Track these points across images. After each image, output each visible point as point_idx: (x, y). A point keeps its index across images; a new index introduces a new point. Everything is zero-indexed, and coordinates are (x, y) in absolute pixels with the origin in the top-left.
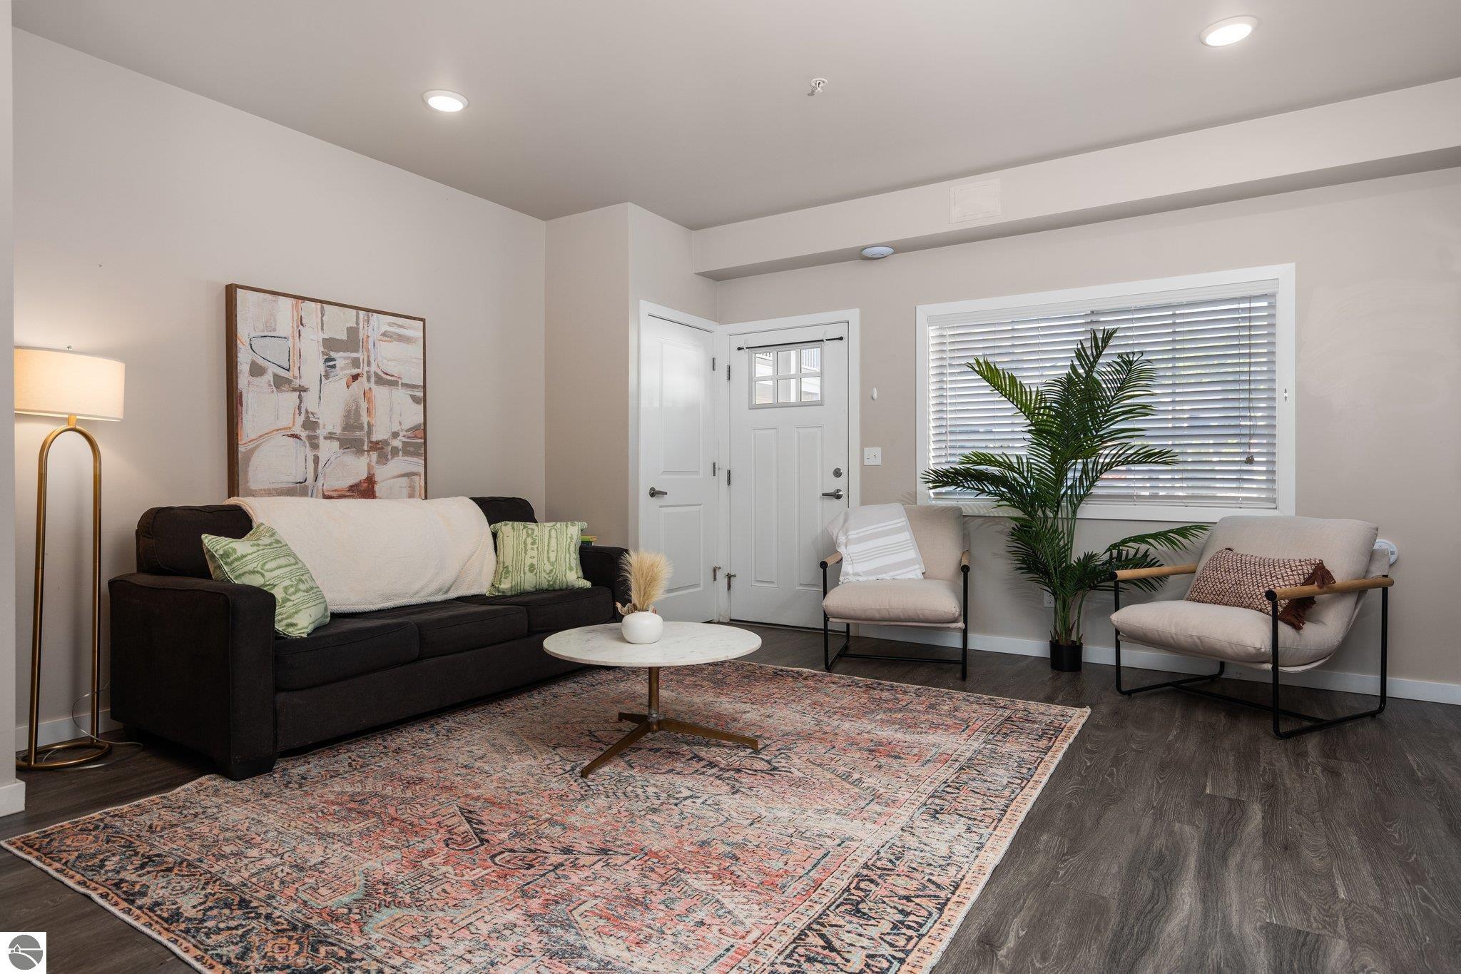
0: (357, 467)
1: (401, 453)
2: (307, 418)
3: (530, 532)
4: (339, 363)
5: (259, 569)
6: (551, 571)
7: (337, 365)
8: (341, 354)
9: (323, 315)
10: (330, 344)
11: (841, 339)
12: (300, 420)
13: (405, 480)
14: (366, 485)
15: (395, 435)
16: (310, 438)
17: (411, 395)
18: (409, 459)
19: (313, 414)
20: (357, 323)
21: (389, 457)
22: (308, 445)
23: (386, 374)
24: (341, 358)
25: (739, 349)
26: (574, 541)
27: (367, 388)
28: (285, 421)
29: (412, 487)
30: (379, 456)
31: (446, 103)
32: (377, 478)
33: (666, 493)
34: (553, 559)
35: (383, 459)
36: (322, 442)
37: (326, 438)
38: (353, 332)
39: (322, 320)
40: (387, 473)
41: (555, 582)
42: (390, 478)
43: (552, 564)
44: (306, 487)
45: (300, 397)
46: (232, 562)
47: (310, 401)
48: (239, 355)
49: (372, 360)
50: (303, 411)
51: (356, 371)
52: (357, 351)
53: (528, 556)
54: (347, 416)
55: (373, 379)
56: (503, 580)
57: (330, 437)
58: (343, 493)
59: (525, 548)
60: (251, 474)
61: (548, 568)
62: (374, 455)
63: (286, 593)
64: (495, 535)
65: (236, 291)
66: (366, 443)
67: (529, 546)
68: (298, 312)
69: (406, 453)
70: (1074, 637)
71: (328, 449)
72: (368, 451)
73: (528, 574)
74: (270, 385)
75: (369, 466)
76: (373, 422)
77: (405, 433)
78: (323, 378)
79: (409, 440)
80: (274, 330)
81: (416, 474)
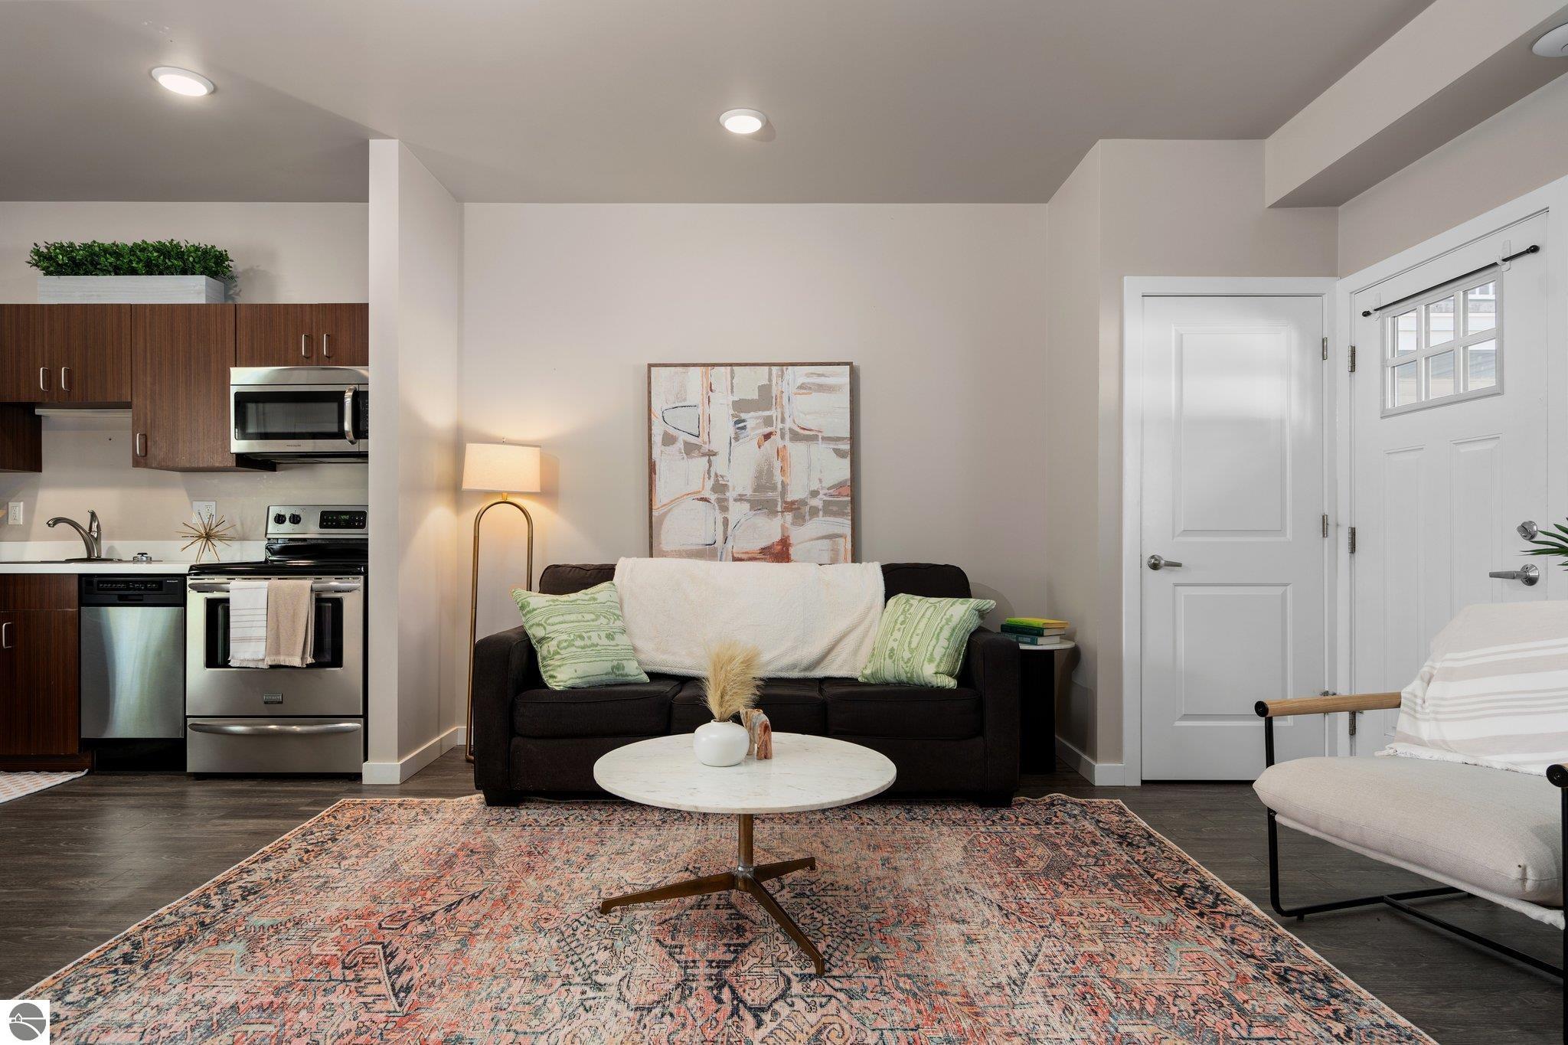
0: (770, 530)
1: (821, 513)
2: (717, 481)
4: (750, 424)
6: (909, 659)
7: (748, 426)
8: (752, 414)
9: (732, 378)
10: (740, 406)
12: (710, 483)
13: (826, 542)
14: (779, 547)
15: (814, 494)
16: (719, 501)
17: (834, 449)
18: (832, 519)
19: (722, 477)
20: (770, 380)
21: (807, 517)
22: (717, 508)
23: (804, 429)
24: (752, 419)
25: (1365, 314)
27: (781, 446)
28: (695, 486)
29: (836, 551)
30: (795, 517)
31: (742, 125)
32: (792, 541)
35: (800, 519)
36: (731, 504)
37: (735, 500)
38: (765, 390)
39: (732, 383)
40: (803, 536)
42: (808, 541)
43: (911, 651)
44: (716, 549)
45: (709, 461)
47: (720, 465)
48: (652, 428)
49: (786, 416)
50: (713, 475)
51: (768, 430)
52: (769, 408)
54: (758, 477)
55: (787, 437)
57: (740, 499)
58: (754, 555)
60: (663, 537)
61: (907, 655)
62: (789, 516)
63: (558, 647)
65: (650, 370)
66: (780, 504)
67: (898, 626)
68: (707, 379)
69: (828, 513)
71: (738, 511)
72: (782, 512)
73: (888, 661)
74: (681, 453)
75: (783, 527)
76: (787, 481)
77: (827, 491)
78: (733, 441)
79: (831, 499)
80: (685, 400)
81: (840, 536)
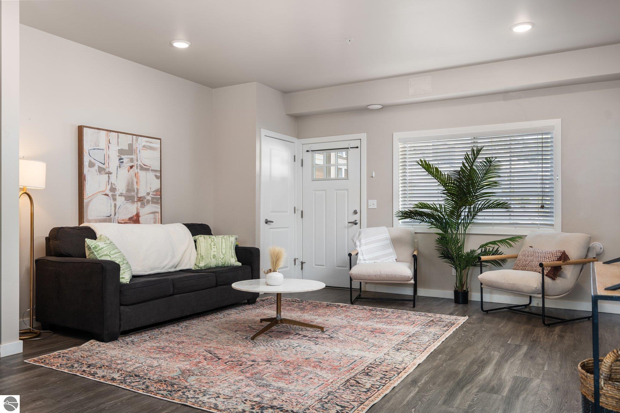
0: (132, 209)
1: (150, 202)
2: (112, 186)
3: (213, 240)
4: (125, 160)
5: (108, 254)
6: (223, 258)
7: (124, 162)
8: (126, 156)
9: (118, 138)
10: (121, 152)
11: (357, 147)
12: (109, 187)
13: (152, 215)
14: (136, 217)
15: (148, 194)
16: (113, 195)
17: (155, 175)
18: (154, 205)
19: (114, 184)
20: (133, 142)
21: (146, 204)
22: (112, 199)
23: (144, 165)
24: (126, 158)
25: (307, 151)
26: (233, 244)
27: (136, 172)
28: (103, 188)
29: (155, 219)
30: (141, 204)
31: (181, 45)
32: (140, 214)
33: (273, 222)
34: (224, 252)
35: (143, 205)
36: (118, 198)
37: (119, 196)
38: (131, 146)
39: (118, 141)
40: (146, 211)
41: (225, 263)
42: (146, 214)
43: (224, 255)
44: (111, 218)
45: (109, 177)
46: (98, 251)
48: (84, 158)
49: (138, 158)
50: (110, 183)
51: (132, 164)
52: (132, 155)
53: (212, 251)
54: (128, 186)
55: (139, 168)
56: (201, 262)
57: (121, 195)
58: (126, 221)
59: (211, 247)
60: (89, 212)
61: (222, 256)
62: (139, 203)
64: (195, 241)
65: (83, 129)
66: (136, 198)
67: (213, 247)
68: (108, 137)
69: (153, 202)
70: (465, 289)
71: (120, 200)
72: (137, 202)
73: (213, 259)
74: (97, 172)
75: (137, 208)
76: (139, 188)
77: (152, 193)
78: (118, 168)
79: (154, 196)
80: (98, 146)
81: (157, 212)
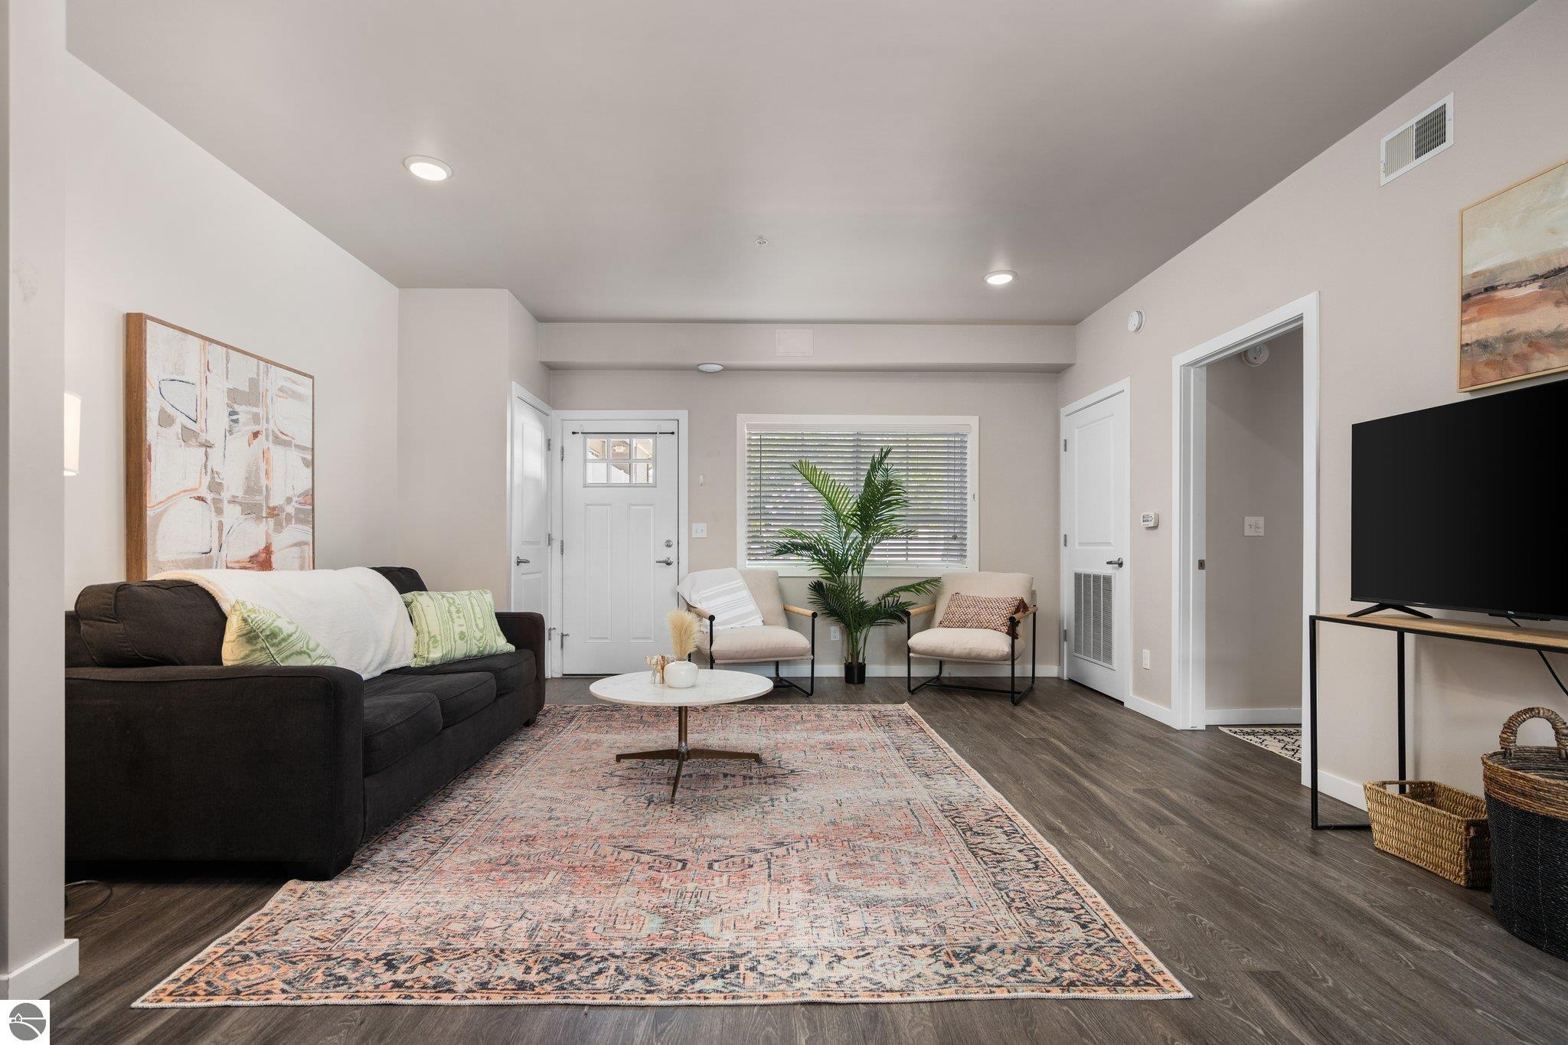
0: (256, 536)
1: (293, 520)
2: (213, 478)
3: (451, 601)
4: (242, 417)
6: (481, 637)
7: (241, 420)
8: (243, 407)
9: (227, 361)
11: (673, 433)
12: (207, 480)
13: (296, 549)
14: (264, 555)
15: (289, 500)
16: (215, 501)
17: (302, 458)
18: (300, 526)
19: (217, 473)
20: (258, 375)
21: (284, 524)
22: (213, 509)
23: (281, 432)
24: (244, 412)
25: (574, 433)
26: (491, 609)
27: (266, 449)
28: (191, 483)
29: (302, 558)
30: (275, 524)
31: (429, 172)
32: (274, 548)
33: (528, 562)
34: (481, 626)
35: (279, 527)
36: (226, 507)
37: (229, 502)
38: (254, 383)
39: (227, 368)
40: (282, 542)
41: (485, 648)
42: (285, 548)
43: (481, 631)
44: (210, 558)
45: (206, 454)
46: (280, 643)
47: (215, 462)
48: (148, 399)
49: (270, 417)
50: (209, 471)
51: (256, 428)
52: (257, 405)
53: (456, 625)
54: (248, 478)
55: (271, 438)
56: (431, 649)
58: (244, 564)
59: (452, 617)
60: (157, 543)
61: (478, 634)
62: (271, 521)
64: (408, 605)
65: (146, 322)
66: (264, 508)
67: (455, 615)
68: (205, 355)
69: (299, 521)
71: (232, 515)
72: (267, 518)
73: (459, 642)
74: (179, 438)
75: (268, 535)
76: (270, 485)
77: (297, 499)
78: (227, 433)
79: (301, 507)
80: (183, 374)
81: (306, 543)
